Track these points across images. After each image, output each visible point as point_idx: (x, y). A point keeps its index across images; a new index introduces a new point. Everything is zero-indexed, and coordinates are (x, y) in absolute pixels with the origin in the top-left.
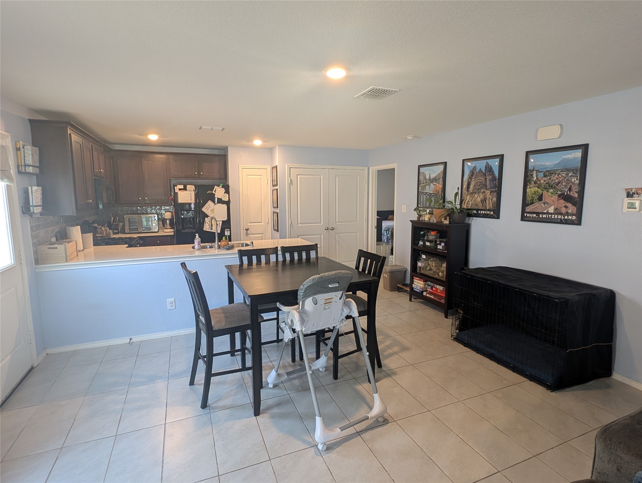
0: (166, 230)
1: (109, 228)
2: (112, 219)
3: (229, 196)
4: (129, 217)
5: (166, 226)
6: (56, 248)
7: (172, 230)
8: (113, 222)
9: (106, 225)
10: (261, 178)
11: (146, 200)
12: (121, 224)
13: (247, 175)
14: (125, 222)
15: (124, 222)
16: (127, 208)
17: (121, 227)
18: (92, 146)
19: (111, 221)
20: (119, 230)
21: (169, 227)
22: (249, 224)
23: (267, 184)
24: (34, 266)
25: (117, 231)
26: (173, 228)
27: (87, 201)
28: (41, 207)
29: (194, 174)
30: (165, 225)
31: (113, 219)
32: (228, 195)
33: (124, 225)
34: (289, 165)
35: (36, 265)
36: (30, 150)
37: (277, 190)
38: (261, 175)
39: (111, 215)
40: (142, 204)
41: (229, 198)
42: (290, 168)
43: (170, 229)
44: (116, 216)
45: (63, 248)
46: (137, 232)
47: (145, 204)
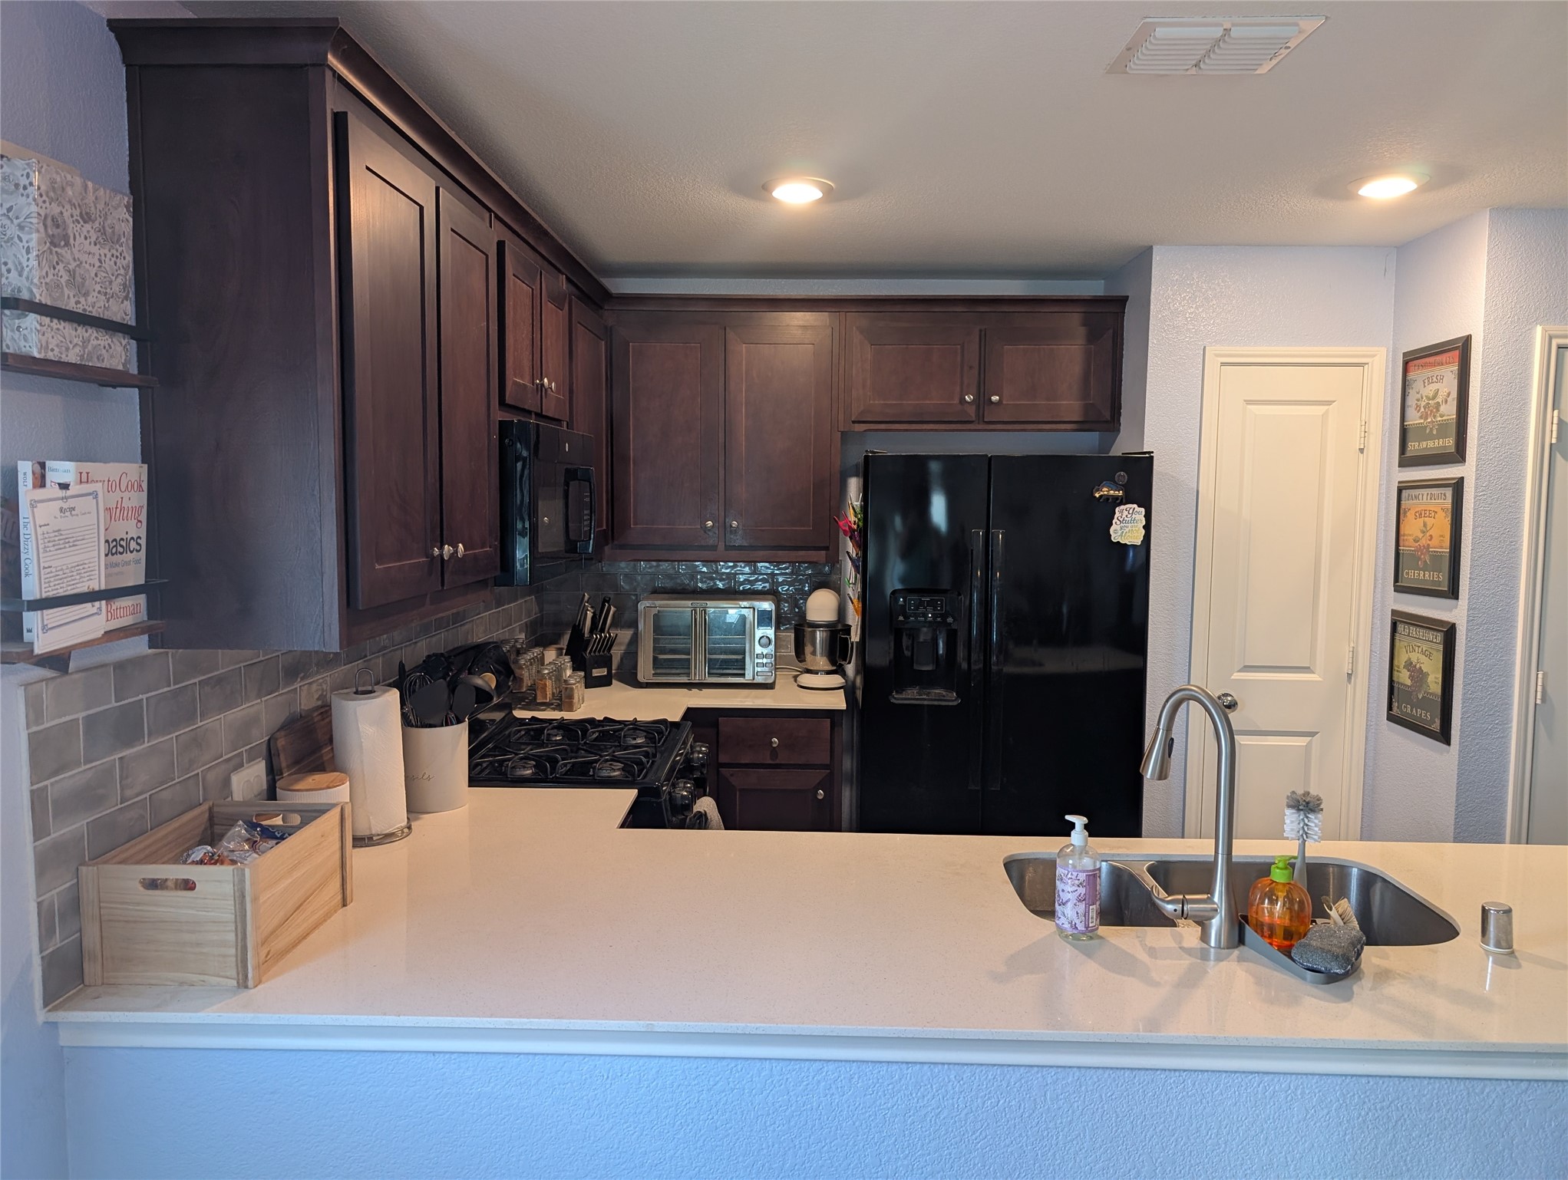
0: (807, 679)
1: (573, 660)
2: (590, 614)
3: (1148, 517)
4: (655, 611)
5: (808, 657)
6: (188, 885)
7: (837, 680)
8: (591, 631)
9: (564, 643)
10: (1325, 415)
11: (734, 531)
12: (624, 635)
13: (1249, 402)
14: (641, 626)
15: (634, 624)
16: (654, 563)
17: (623, 648)
18: (501, 245)
19: (584, 624)
20: (614, 666)
21: (822, 662)
22: (1236, 676)
23: (1362, 450)
24: (41, 1015)
25: (604, 672)
26: (839, 670)
27: (436, 551)
28: (141, 599)
29: (956, 401)
30: (808, 649)
31: (593, 618)
32: (1143, 510)
33: (635, 640)
34: (1555, 329)
35: (55, 1009)
36: (33, 191)
37: (1458, 486)
38: (1329, 403)
39: (587, 596)
40: (714, 548)
41: (1147, 527)
42: (1559, 347)
43: (829, 673)
44: (605, 601)
45: (229, 888)
46: (684, 679)
47: (728, 548)
